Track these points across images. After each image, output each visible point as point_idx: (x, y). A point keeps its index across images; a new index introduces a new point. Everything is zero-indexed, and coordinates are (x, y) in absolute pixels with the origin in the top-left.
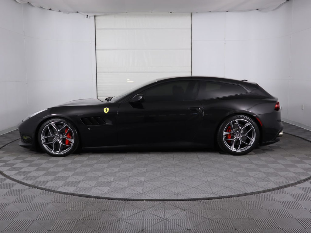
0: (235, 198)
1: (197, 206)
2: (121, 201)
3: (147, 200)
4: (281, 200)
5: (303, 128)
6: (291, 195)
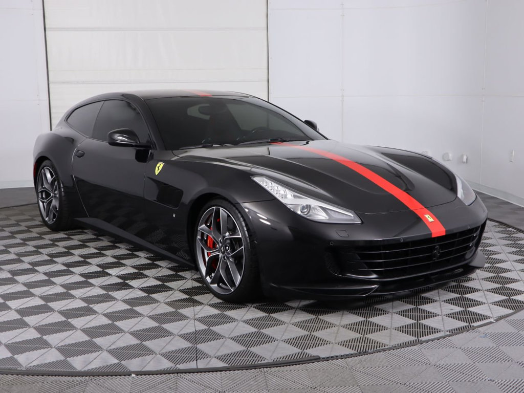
0: (339, 361)
1: (252, 383)
2: (77, 378)
3: (138, 373)
4: (441, 363)
5: (512, 204)
6: (464, 350)
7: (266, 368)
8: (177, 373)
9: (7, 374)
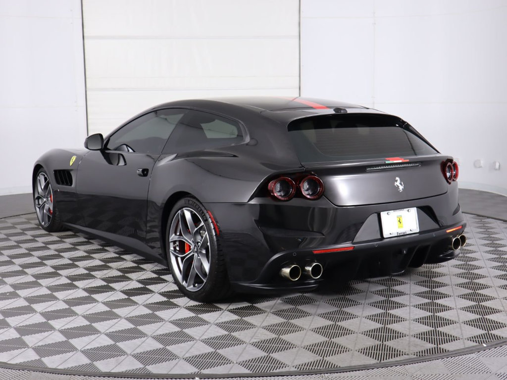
7: (327, 373)
8: (240, 377)
9: (74, 375)
